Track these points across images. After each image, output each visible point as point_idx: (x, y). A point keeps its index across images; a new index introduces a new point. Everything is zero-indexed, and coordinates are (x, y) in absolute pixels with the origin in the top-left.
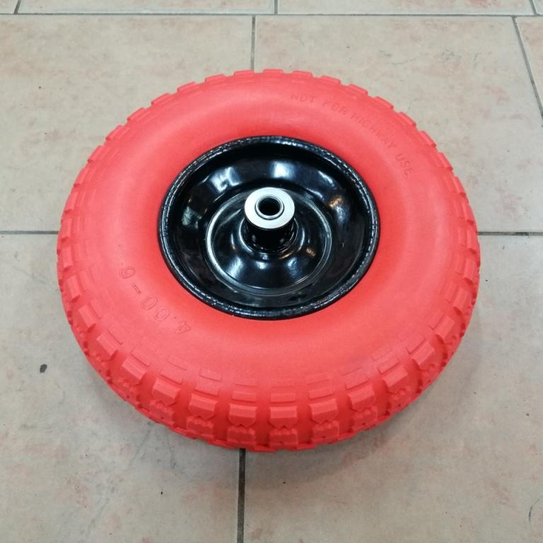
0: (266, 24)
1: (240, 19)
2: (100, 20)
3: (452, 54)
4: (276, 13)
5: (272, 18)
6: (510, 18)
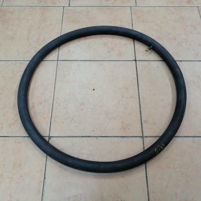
0: (134, 9)
1: (127, 8)
2: (91, 8)
3: (182, 17)
4: (136, 6)
5: (135, 8)
6: (197, 7)
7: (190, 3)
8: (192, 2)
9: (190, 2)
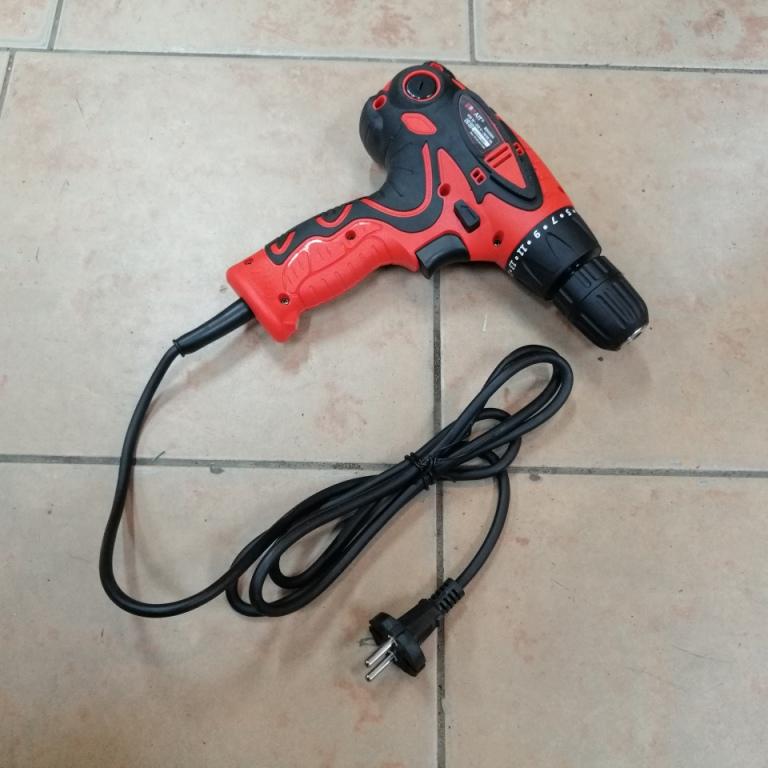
7: (393, 37)
8: (404, 32)
9: (395, 31)
